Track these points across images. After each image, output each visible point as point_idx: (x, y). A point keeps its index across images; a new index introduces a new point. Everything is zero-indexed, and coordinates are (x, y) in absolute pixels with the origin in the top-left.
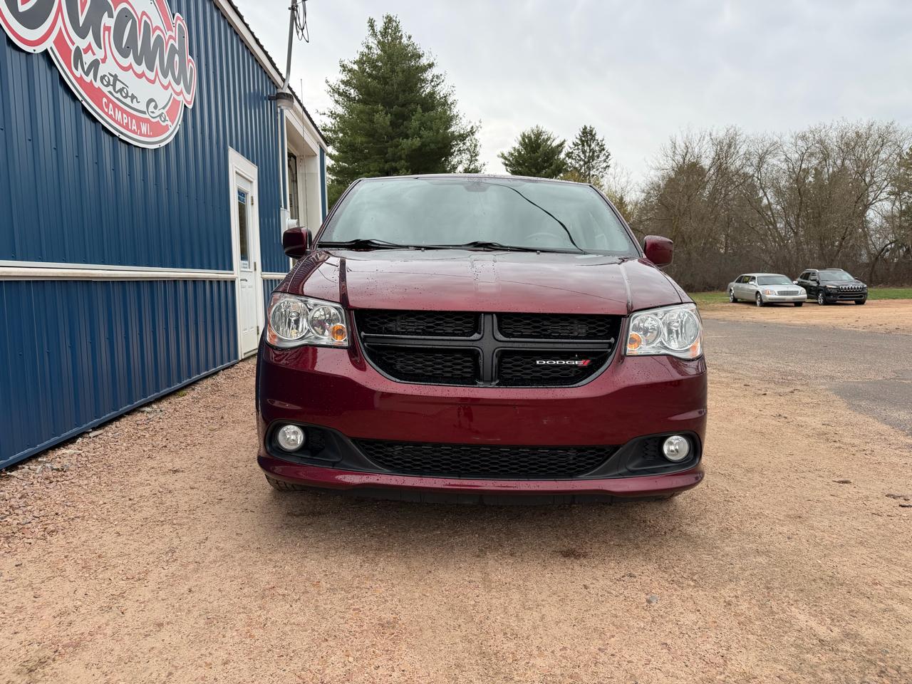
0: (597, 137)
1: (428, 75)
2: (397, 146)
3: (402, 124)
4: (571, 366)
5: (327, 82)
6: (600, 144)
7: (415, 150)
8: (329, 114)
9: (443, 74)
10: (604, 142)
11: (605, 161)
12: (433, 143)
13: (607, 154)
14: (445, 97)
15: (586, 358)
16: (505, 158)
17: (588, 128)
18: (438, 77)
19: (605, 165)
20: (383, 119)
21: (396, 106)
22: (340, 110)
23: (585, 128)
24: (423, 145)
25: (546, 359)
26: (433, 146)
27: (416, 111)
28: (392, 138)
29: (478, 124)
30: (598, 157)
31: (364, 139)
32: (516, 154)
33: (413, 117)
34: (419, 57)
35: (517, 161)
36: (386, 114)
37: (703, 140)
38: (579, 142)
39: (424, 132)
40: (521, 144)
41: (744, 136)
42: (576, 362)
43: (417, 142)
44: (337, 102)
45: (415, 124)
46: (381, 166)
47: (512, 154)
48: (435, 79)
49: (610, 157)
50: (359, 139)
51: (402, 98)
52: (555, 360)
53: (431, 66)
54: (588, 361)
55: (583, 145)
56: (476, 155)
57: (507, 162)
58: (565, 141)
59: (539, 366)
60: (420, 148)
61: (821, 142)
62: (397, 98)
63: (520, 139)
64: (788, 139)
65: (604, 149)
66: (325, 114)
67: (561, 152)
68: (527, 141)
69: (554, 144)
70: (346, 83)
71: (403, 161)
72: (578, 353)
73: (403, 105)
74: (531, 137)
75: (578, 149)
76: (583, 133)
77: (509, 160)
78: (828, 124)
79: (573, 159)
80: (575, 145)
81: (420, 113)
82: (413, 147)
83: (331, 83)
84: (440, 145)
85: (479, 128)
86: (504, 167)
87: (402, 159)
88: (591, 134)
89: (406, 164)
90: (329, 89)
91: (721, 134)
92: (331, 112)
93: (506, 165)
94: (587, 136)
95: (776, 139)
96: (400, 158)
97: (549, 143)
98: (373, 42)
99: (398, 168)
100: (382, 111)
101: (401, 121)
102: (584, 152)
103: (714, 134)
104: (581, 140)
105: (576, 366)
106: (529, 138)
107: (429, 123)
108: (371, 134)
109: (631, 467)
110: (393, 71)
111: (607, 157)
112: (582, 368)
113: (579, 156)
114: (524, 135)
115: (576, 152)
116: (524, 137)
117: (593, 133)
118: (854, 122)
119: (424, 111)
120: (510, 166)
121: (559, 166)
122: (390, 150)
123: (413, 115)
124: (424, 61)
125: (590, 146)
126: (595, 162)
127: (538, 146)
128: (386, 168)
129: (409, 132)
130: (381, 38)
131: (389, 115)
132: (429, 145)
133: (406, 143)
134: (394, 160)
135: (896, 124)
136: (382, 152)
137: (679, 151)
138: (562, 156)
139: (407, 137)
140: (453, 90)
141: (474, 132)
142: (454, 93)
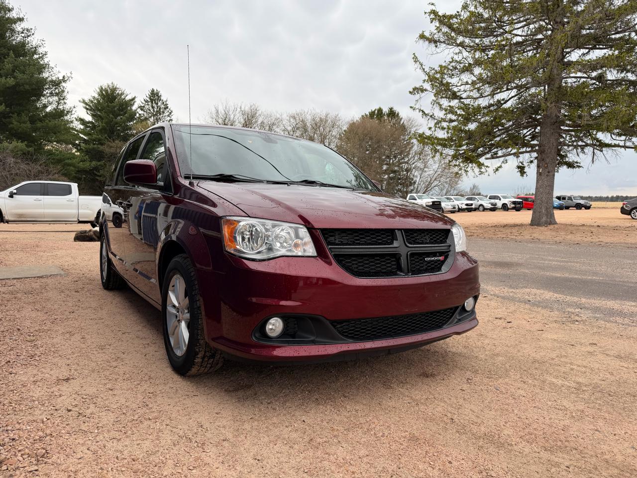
0: (162, 98)
1: (18, 27)
6: (165, 104)
7: (8, 88)
9: (33, 28)
10: (167, 102)
11: (168, 116)
12: (27, 84)
13: (170, 111)
14: (35, 48)
16: (86, 104)
17: (155, 91)
18: (28, 30)
19: (169, 118)
23: (153, 91)
24: (17, 84)
26: (27, 87)
27: (8, 56)
29: (69, 75)
30: (163, 112)
32: (96, 102)
33: (6, 60)
34: (10, 10)
35: (96, 107)
37: (236, 111)
38: (149, 100)
39: (18, 74)
40: (99, 95)
41: (260, 111)
43: (11, 81)
45: (8, 66)
47: (92, 102)
48: (25, 32)
49: (172, 114)
53: (21, 20)
55: (152, 103)
56: (64, 99)
57: (88, 107)
58: (135, 97)
60: (14, 87)
61: (303, 121)
63: (98, 90)
64: (285, 116)
65: (167, 108)
67: (133, 105)
68: (104, 92)
69: (128, 98)
74: (107, 90)
75: (148, 105)
76: (152, 94)
77: (89, 106)
78: (306, 111)
79: (144, 111)
80: (146, 102)
81: (12, 57)
82: (7, 85)
84: (33, 86)
85: (70, 78)
86: (86, 110)
88: (158, 96)
91: (247, 109)
93: (87, 109)
94: (154, 96)
95: (278, 116)
97: (123, 97)
102: (153, 107)
103: (243, 107)
104: (150, 98)
106: (106, 91)
107: (22, 68)
111: (171, 113)
113: (150, 110)
114: (102, 88)
115: (147, 107)
116: (101, 89)
117: (159, 95)
118: (319, 112)
119: (16, 57)
120: (90, 110)
121: (132, 115)
123: (6, 58)
124: (13, 15)
125: (157, 104)
126: (162, 115)
127: (115, 98)
132: (23, 86)
135: (339, 116)
137: (220, 116)
138: (134, 108)
140: (43, 43)
141: (66, 81)
142: (45, 45)
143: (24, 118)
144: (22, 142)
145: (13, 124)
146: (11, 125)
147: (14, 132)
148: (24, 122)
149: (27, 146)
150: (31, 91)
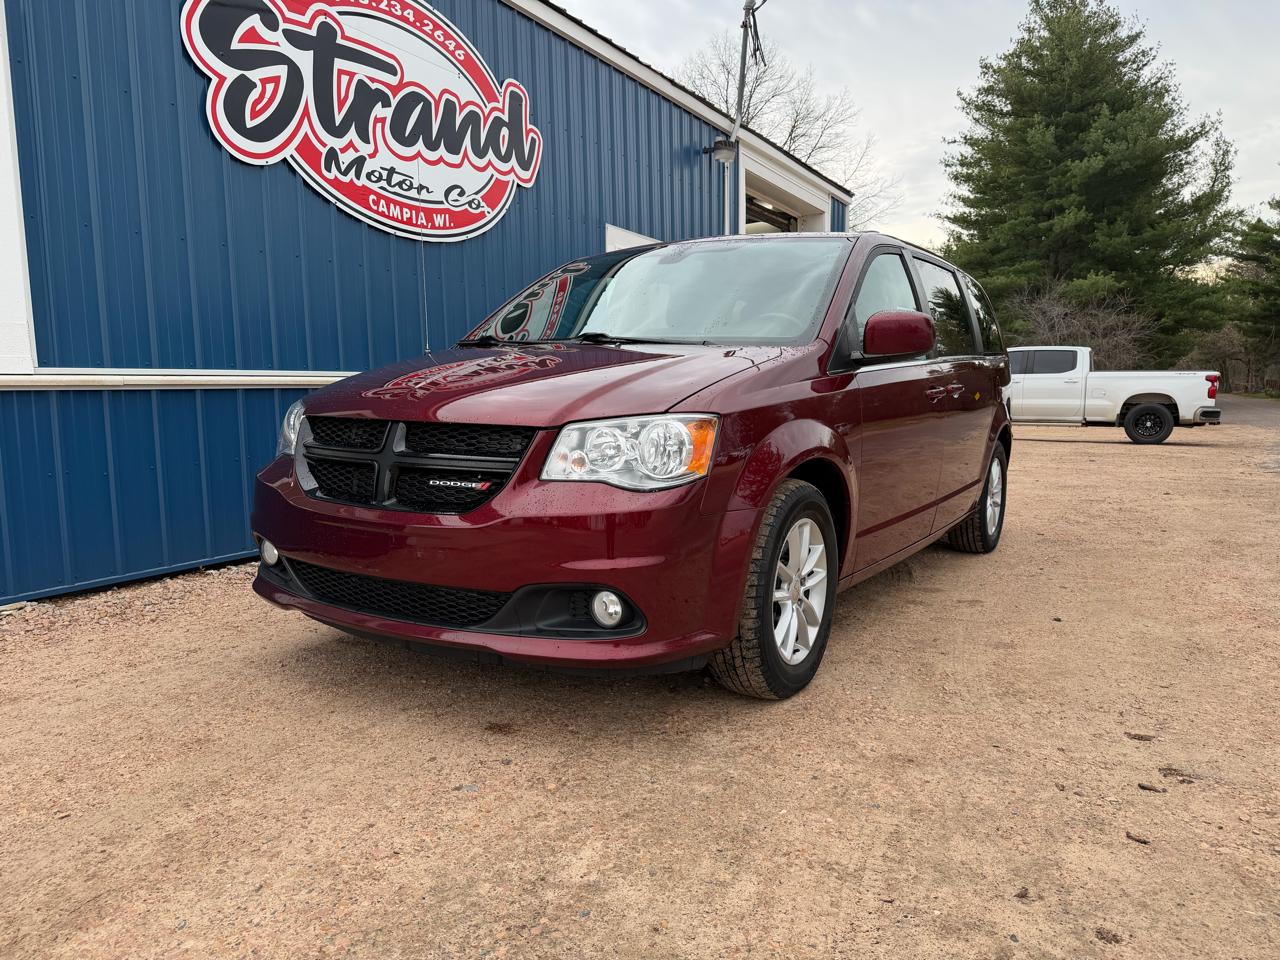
1: (1128, 53)
2: (1064, 174)
3: (1077, 137)
4: (468, 489)
5: (959, 94)
7: (1093, 176)
8: (962, 140)
9: (1156, 47)
12: (1125, 160)
15: (486, 481)
18: (1145, 54)
20: (1042, 135)
21: (1067, 112)
22: (981, 132)
24: (1109, 165)
25: (440, 479)
26: (1126, 165)
27: (1099, 115)
28: (1058, 161)
29: (1214, 117)
31: (1014, 170)
33: (1094, 125)
36: (1047, 126)
39: (1108, 146)
42: (474, 485)
43: (1097, 163)
44: (977, 120)
45: (1094, 134)
46: (1038, 205)
48: (1140, 58)
50: (1007, 171)
51: (1077, 98)
52: (450, 480)
53: (1133, 39)
54: (488, 484)
56: (1227, 169)
59: (433, 487)
60: (1104, 171)
62: (1069, 98)
66: (955, 141)
70: (989, 91)
71: (1073, 195)
72: (482, 473)
73: (1082, 109)
81: (1106, 116)
82: (1091, 171)
83: (965, 95)
84: (1139, 162)
87: (1072, 192)
89: (1078, 199)
90: (961, 104)
92: (965, 138)
96: (1070, 191)
98: (1036, 20)
99: (1065, 205)
100: (1039, 123)
101: (1075, 133)
105: (472, 488)
107: (1121, 130)
108: (1024, 161)
109: (541, 625)
110: (1064, 59)
112: (480, 492)
122: (1052, 180)
123: (1095, 121)
128: (1045, 209)
129: (1085, 148)
130: (1048, 12)
131: (1052, 128)
132: (1120, 165)
133: (1078, 167)
134: (1060, 196)
136: (1039, 186)
139: (1082, 156)
140: (1172, 68)
141: (1207, 132)
142: (1174, 73)
143: (1121, 226)
144: (1105, 274)
145: (1097, 240)
146: (1095, 244)
147: (1100, 256)
148: (1119, 235)
149: (1117, 279)
150: (1135, 170)
